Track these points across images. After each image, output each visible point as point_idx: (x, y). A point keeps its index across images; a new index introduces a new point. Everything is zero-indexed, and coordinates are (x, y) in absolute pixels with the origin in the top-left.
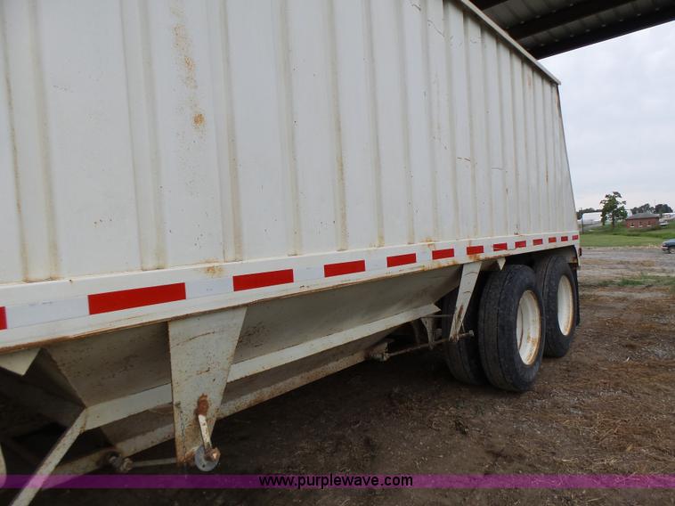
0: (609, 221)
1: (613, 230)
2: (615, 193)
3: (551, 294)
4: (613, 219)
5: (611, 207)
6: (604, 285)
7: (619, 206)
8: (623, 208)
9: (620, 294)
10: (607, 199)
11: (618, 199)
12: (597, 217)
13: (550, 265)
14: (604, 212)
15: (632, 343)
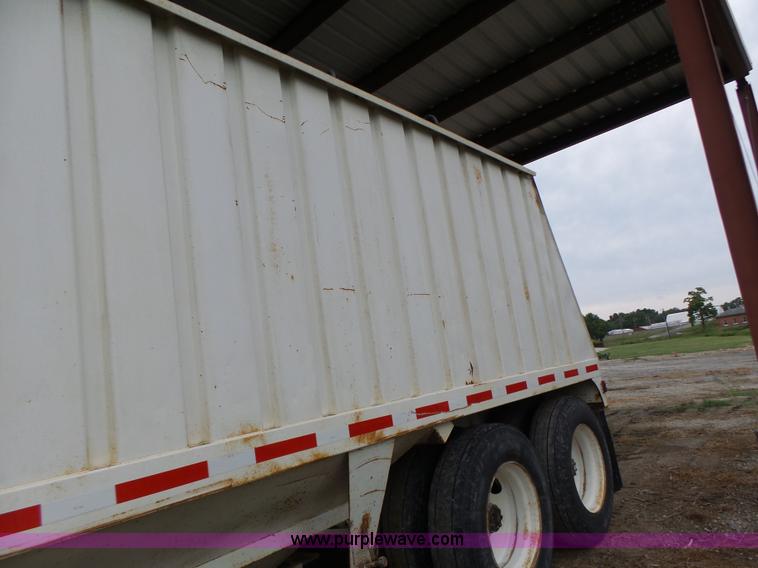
0: (698, 321)
1: (703, 330)
2: (698, 289)
3: (559, 456)
4: (702, 319)
5: (697, 304)
6: (681, 409)
7: (706, 303)
8: (710, 305)
9: (697, 423)
10: (690, 296)
11: (703, 295)
12: (684, 318)
13: (556, 412)
14: (691, 310)
15: (698, 511)
